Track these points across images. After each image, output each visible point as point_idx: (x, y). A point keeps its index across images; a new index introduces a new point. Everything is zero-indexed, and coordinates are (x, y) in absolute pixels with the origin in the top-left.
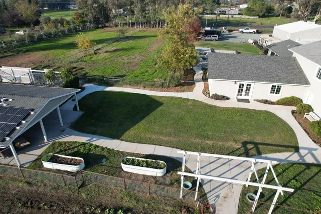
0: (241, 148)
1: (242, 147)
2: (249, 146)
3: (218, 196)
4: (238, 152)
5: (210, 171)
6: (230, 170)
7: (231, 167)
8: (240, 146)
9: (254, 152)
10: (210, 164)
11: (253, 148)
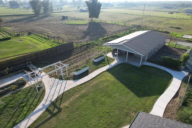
0: (60, 105)
1: (60, 107)
2: (56, 110)
3: (52, 80)
4: (59, 102)
5: (62, 85)
6: (55, 91)
7: (55, 92)
8: (61, 107)
9: (51, 109)
10: (65, 87)
11: (53, 111)
